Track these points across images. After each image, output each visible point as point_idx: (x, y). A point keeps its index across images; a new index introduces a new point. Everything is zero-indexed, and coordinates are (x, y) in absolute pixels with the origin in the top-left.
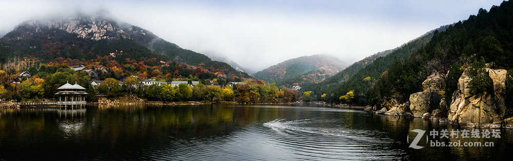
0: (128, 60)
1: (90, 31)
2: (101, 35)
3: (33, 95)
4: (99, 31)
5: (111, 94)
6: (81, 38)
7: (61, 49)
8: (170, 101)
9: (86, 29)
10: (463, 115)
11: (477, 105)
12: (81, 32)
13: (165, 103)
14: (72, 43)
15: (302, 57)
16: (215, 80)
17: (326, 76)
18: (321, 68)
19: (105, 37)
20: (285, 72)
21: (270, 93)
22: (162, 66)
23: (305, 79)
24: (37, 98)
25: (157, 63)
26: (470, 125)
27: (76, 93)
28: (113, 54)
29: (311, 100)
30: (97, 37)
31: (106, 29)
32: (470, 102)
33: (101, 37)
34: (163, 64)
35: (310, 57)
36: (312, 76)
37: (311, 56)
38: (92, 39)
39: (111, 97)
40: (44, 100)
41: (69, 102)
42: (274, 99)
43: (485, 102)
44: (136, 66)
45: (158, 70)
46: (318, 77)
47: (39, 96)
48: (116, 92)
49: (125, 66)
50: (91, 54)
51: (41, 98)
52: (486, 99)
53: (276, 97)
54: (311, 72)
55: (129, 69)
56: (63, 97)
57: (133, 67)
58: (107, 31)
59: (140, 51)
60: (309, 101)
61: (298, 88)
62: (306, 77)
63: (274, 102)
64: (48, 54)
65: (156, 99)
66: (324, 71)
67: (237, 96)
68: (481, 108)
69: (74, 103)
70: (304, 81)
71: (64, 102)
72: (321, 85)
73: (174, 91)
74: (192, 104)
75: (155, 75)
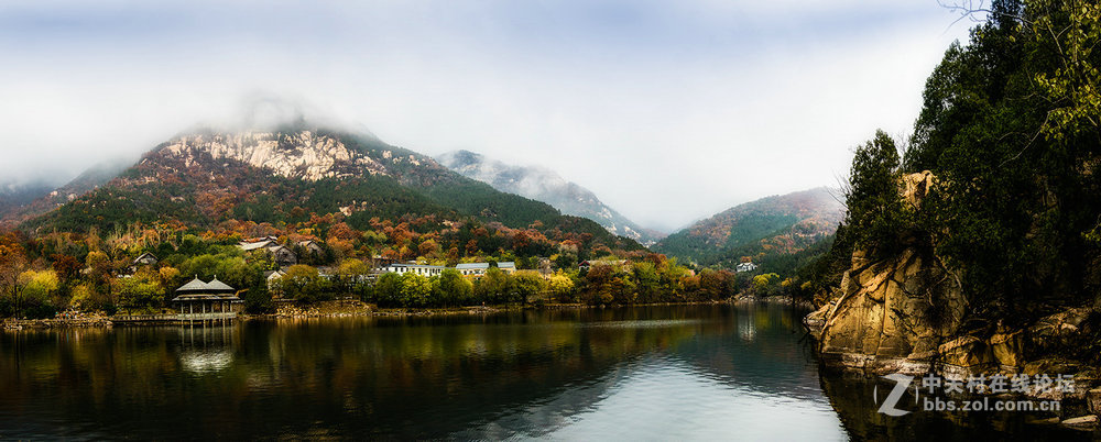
0: (375, 221)
1: (299, 162)
2: (323, 170)
3: (142, 301)
4: (318, 162)
5: (302, 296)
6: (280, 179)
7: (236, 201)
8: (420, 306)
9: (292, 157)
10: (838, 328)
11: (877, 296)
12: (281, 163)
13: (411, 311)
14: (260, 188)
15: (767, 200)
16: (554, 257)
17: (816, 238)
18: (807, 220)
19: (331, 174)
20: (729, 233)
21: (662, 282)
22: (444, 231)
23: (767, 247)
24: (150, 308)
25: (436, 226)
26: (851, 360)
27: (209, 297)
28: (346, 208)
29: (769, 293)
30: (315, 174)
31: (334, 157)
32: (861, 287)
33: (323, 174)
34: (449, 227)
35: (784, 197)
36: (784, 241)
37: (788, 195)
38: (304, 178)
39: (303, 303)
40: (164, 312)
41: (198, 315)
42: (675, 295)
43: (900, 285)
44: (388, 234)
45: (431, 241)
46: (799, 242)
47: (155, 304)
48: (311, 293)
49: (365, 235)
50: (298, 211)
51: (160, 307)
52: (905, 272)
53: (679, 290)
54: (784, 231)
55: (371, 241)
56: (186, 306)
57: (382, 236)
58: (336, 161)
59: (404, 201)
60: (765, 295)
61: (749, 266)
62: (769, 243)
63: (674, 301)
64: (207, 212)
65: (396, 304)
66: (813, 227)
67: (585, 291)
68: (888, 302)
69: (207, 316)
70: (765, 251)
71: (188, 316)
72: (797, 259)
73: (428, 286)
74: (471, 312)
75: (425, 252)
